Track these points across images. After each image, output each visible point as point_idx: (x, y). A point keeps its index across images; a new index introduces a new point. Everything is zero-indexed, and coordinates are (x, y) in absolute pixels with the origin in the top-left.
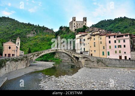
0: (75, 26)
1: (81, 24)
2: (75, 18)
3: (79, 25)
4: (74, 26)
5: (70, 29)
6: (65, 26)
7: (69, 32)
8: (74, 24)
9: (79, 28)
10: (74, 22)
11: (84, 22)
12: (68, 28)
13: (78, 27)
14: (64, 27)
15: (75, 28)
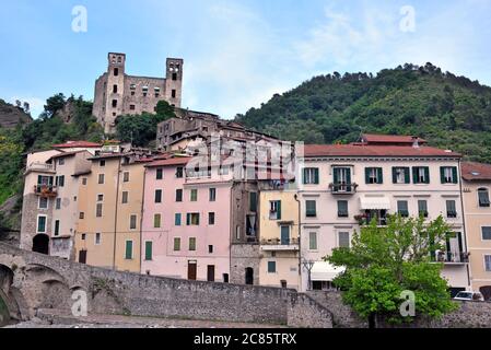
0: (119, 103)
1: (151, 95)
2: (121, 56)
3: (139, 95)
4: (114, 103)
5: (96, 113)
6: (76, 97)
7: (86, 128)
8: (110, 91)
9: (138, 111)
10: (112, 80)
11: (170, 81)
12: (89, 107)
13: (132, 107)
14: (71, 99)
15: (119, 113)
